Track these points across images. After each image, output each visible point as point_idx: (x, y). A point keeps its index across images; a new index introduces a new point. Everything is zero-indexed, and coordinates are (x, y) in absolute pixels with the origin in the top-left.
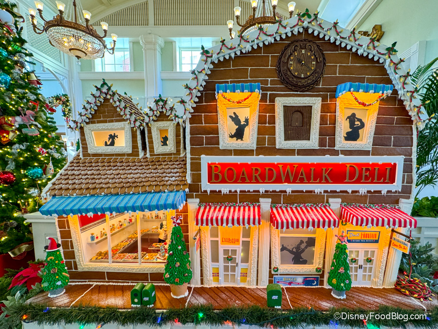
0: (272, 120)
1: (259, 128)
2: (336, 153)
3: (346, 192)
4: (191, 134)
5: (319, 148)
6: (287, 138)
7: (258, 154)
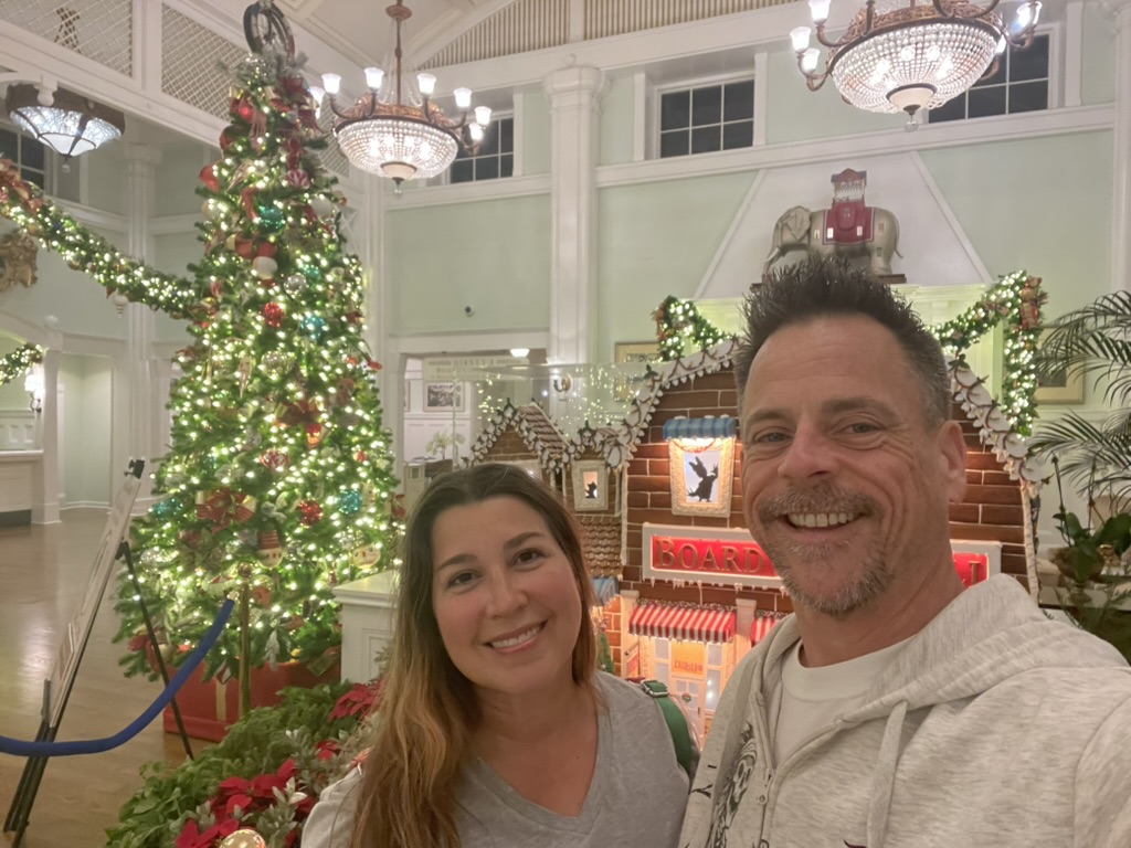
1: (734, 484)
4: (630, 489)
7: (732, 526)
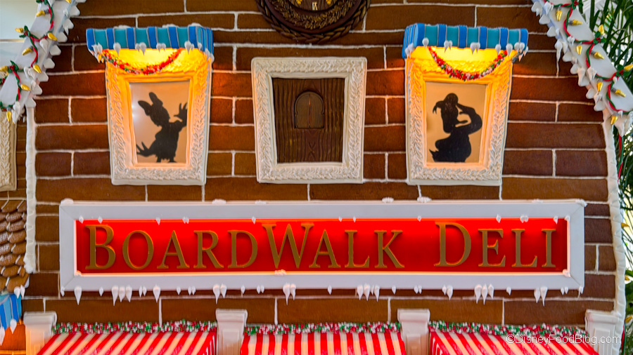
0: (246, 112)
1: (213, 133)
2: (409, 193)
3: (439, 292)
4: (39, 145)
5: (364, 180)
6: (285, 155)
7: (210, 198)
